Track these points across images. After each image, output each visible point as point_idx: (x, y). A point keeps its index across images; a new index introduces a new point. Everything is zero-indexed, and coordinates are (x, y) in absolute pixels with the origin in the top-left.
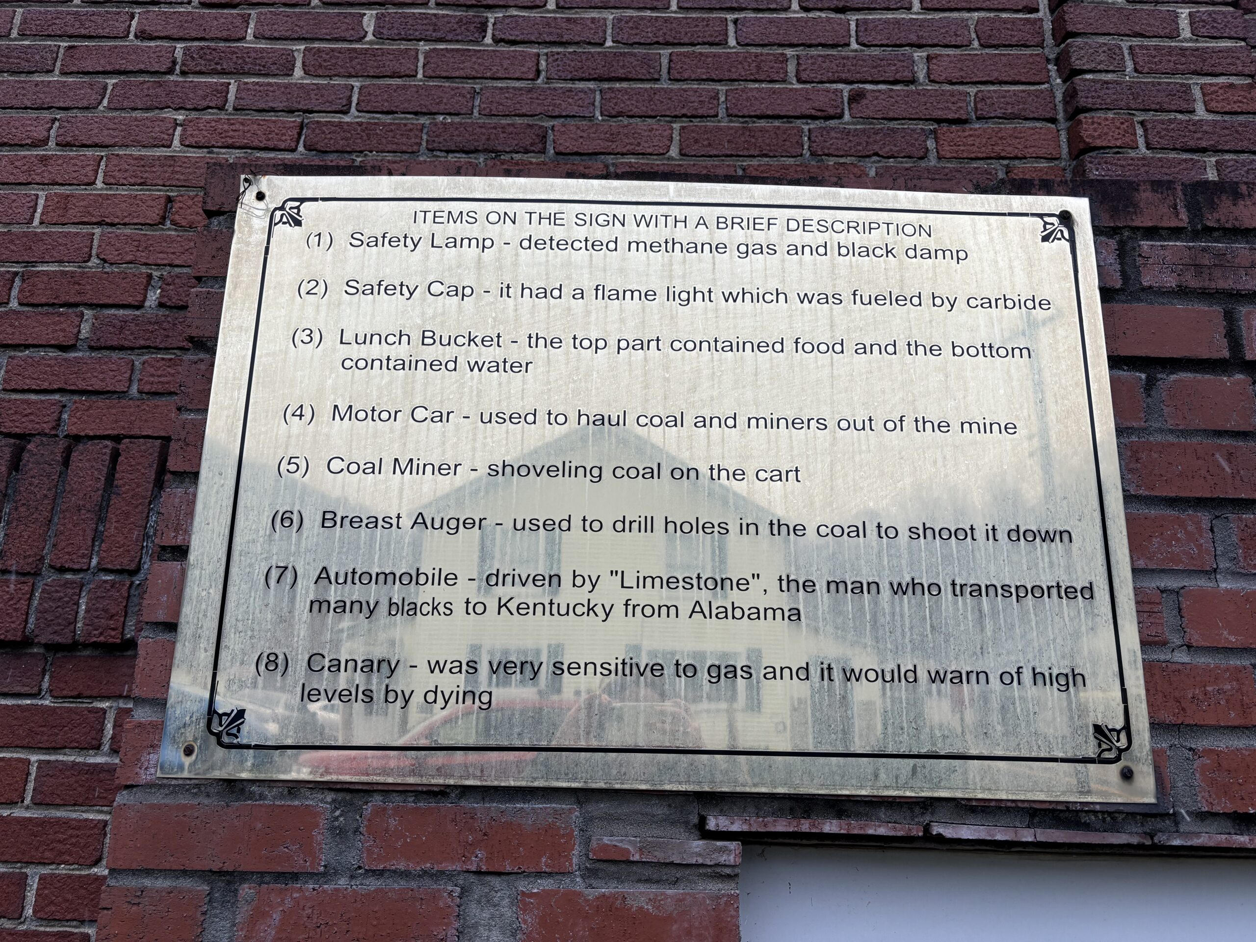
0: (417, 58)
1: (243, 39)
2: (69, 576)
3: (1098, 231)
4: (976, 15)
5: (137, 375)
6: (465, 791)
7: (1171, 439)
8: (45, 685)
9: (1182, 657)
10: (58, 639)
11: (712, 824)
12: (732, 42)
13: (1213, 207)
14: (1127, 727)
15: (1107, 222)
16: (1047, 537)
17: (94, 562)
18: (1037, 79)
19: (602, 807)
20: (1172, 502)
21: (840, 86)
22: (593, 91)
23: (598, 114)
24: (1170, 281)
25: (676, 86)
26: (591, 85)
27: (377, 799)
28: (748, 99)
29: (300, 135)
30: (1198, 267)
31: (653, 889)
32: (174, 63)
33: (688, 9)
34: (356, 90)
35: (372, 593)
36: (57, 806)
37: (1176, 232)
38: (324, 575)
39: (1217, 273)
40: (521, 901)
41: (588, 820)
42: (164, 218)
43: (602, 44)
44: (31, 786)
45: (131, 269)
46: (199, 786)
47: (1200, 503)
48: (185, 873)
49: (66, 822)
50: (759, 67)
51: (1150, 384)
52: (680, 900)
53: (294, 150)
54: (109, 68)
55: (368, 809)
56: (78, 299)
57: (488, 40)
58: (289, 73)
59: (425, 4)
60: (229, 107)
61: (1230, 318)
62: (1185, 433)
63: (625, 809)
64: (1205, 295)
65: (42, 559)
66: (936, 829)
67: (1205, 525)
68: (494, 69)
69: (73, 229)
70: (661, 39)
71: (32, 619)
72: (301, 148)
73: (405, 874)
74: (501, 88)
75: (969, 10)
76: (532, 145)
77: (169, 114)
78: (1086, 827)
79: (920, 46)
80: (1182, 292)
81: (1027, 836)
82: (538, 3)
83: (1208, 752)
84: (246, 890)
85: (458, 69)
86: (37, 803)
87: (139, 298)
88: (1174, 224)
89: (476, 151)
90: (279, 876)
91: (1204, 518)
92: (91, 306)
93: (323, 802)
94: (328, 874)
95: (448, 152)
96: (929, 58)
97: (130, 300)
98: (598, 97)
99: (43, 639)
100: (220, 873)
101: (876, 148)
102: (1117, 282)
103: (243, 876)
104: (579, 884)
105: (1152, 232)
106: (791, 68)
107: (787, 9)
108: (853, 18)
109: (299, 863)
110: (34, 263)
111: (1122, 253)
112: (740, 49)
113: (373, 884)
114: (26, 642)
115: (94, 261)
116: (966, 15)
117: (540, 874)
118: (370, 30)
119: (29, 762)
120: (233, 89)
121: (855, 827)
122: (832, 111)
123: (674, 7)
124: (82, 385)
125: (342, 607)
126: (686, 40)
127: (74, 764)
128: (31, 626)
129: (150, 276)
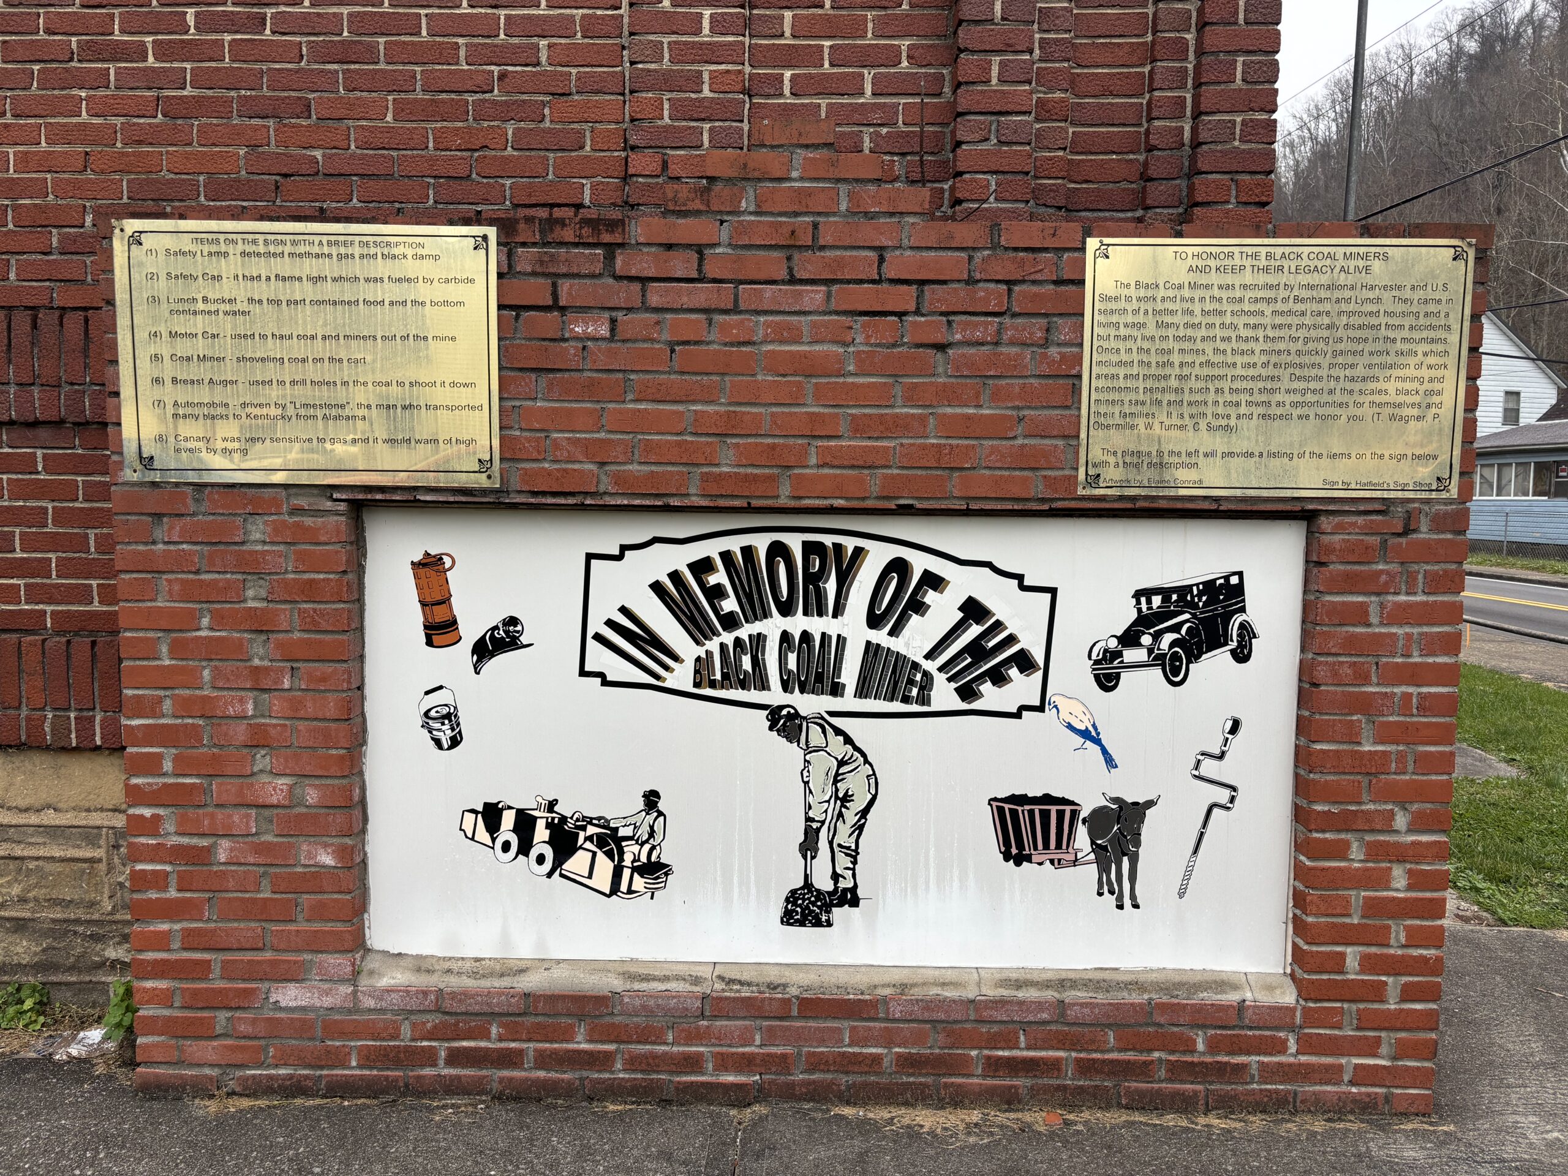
0: (224, 46)
1: (112, 33)
2: (76, 387)
3: (499, 244)
4: (581, 11)
5: (89, 270)
6: (242, 485)
7: (523, 342)
8: (77, 443)
9: (518, 433)
10: (78, 420)
11: (335, 496)
12: (424, 33)
13: (552, 230)
14: (491, 460)
15: (503, 240)
16: (466, 385)
17: (88, 379)
18: (614, 63)
19: (294, 490)
20: (521, 369)
21: (493, 68)
22: (337, 72)
23: (341, 89)
24: (529, 269)
25: (390, 67)
26: (335, 67)
27: (209, 488)
28: (434, 79)
29: (158, 105)
30: (542, 262)
31: (314, 519)
32: (73, 53)
33: (395, 6)
34: (188, 71)
35: (196, 411)
36: (96, 501)
37: (534, 244)
38: (176, 404)
39: (550, 265)
40: (265, 523)
41: (289, 495)
42: (86, 167)
43: (341, 35)
44: (81, 492)
45: (73, 202)
46: (141, 484)
47: (533, 370)
48: (142, 514)
49: (102, 509)
50: (441, 54)
51: (517, 317)
52: (323, 522)
53: (156, 117)
54: (32, 58)
55: (206, 492)
56: (47, 223)
57: (268, 32)
58: (145, 59)
59: (225, 4)
60: (112, 85)
61: (554, 285)
62: (530, 339)
63: (302, 491)
64: (545, 275)
65: (60, 378)
66: (418, 497)
67: (534, 379)
68: (273, 54)
69: (34, 175)
70: (378, 31)
71: (62, 410)
72: (160, 116)
73: (223, 514)
74: (278, 70)
75: (577, 8)
76: (302, 112)
77: (75, 92)
78: (475, 496)
79: (544, 37)
80: (534, 274)
81: (451, 499)
82: (298, 1)
83: (522, 469)
84: (165, 520)
85: (251, 55)
86: (85, 500)
87: (81, 221)
88: (533, 240)
89: (267, 117)
90: (177, 515)
91: (533, 376)
92: (55, 227)
93: (189, 490)
94: (194, 514)
95: (250, 118)
96: (549, 46)
97: (76, 223)
98: (341, 76)
99: (70, 420)
100: (155, 514)
101: (512, 114)
102: (505, 270)
103: (164, 515)
104: (287, 517)
105: (524, 244)
106: (462, 53)
107: (459, 6)
108: (503, 13)
109: (183, 511)
110: (17, 199)
111: (510, 255)
112: (430, 39)
113: (211, 518)
114: (62, 422)
115: (51, 197)
116: (575, 11)
117: (272, 514)
118: (192, 24)
119: (77, 481)
120: (112, 72)
121: (388, 497)
122: (486, 88)
123: (386, 4)
124: (60, 277)
125: (185, 416)
126: (394, 32)
127: (100, 482)
128: (63, 413)
129: (85, 206)
